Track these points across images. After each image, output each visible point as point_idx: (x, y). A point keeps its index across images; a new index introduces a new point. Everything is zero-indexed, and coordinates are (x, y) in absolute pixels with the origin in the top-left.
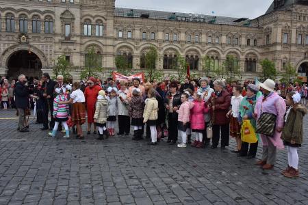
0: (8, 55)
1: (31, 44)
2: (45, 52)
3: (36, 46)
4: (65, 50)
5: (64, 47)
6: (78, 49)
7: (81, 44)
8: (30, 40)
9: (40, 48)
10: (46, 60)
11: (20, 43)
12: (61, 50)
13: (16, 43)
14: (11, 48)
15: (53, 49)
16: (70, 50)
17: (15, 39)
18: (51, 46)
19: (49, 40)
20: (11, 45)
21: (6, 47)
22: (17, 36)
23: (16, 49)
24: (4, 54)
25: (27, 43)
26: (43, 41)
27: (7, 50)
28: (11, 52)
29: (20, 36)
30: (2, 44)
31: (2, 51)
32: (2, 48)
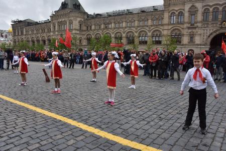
0: (212, 37)
11: (222, 28)
13: (218, 28)
14: (214, 32)
17: (218, 26)
20: (214, 30)
21: (211, 31)
22: (219, 23)
23: (218, 33)
27: (211, 34)
28: (214, 34)
29: (222, 23)
30: (208, 30)
31: (208, 34)
32: (208, 32)
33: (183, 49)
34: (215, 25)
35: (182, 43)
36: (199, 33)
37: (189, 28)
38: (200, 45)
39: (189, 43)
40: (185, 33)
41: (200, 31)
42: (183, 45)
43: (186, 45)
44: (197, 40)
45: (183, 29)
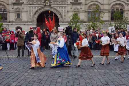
0: (38, 14)
1: (52, 6)
2: (61, 11)
3: (55, 7)
4: (75, 9)
5: (74, 7)
6: (83, 8)
7: (86, 5)
8: (52, 4)
9: (58, 9)
10: (62, 17)
11: (45, 6)
12: (72, 10)
13: (43, 6)
14: (40, 9)
15: (67, 9)
16: (78, 9)
17: (42, 4)
18: (65, 7)
19: (64, 3)
20: (39, 7)
21: (37, 9)
22: (43, 1)
23: (42, 10)
24: (35, 14)
25: (50, 6)
26: (60, 4)
27: (37, 11)
28: (40, 12)
29: (45, 1)
30: (34, 7)
31: (34, 11)
32: (34, 9)
33: (10, 26)
34: (39, 3)
35: (8, 20)
36: (25, 10)
37: (14, 4)
38: (28, 22)
39: (16, 19)
40: (11, 9)
41: (26, 8)
42: (9, 22)
43: (13, 22)
44: (24, 17)
45: (8, 4)
